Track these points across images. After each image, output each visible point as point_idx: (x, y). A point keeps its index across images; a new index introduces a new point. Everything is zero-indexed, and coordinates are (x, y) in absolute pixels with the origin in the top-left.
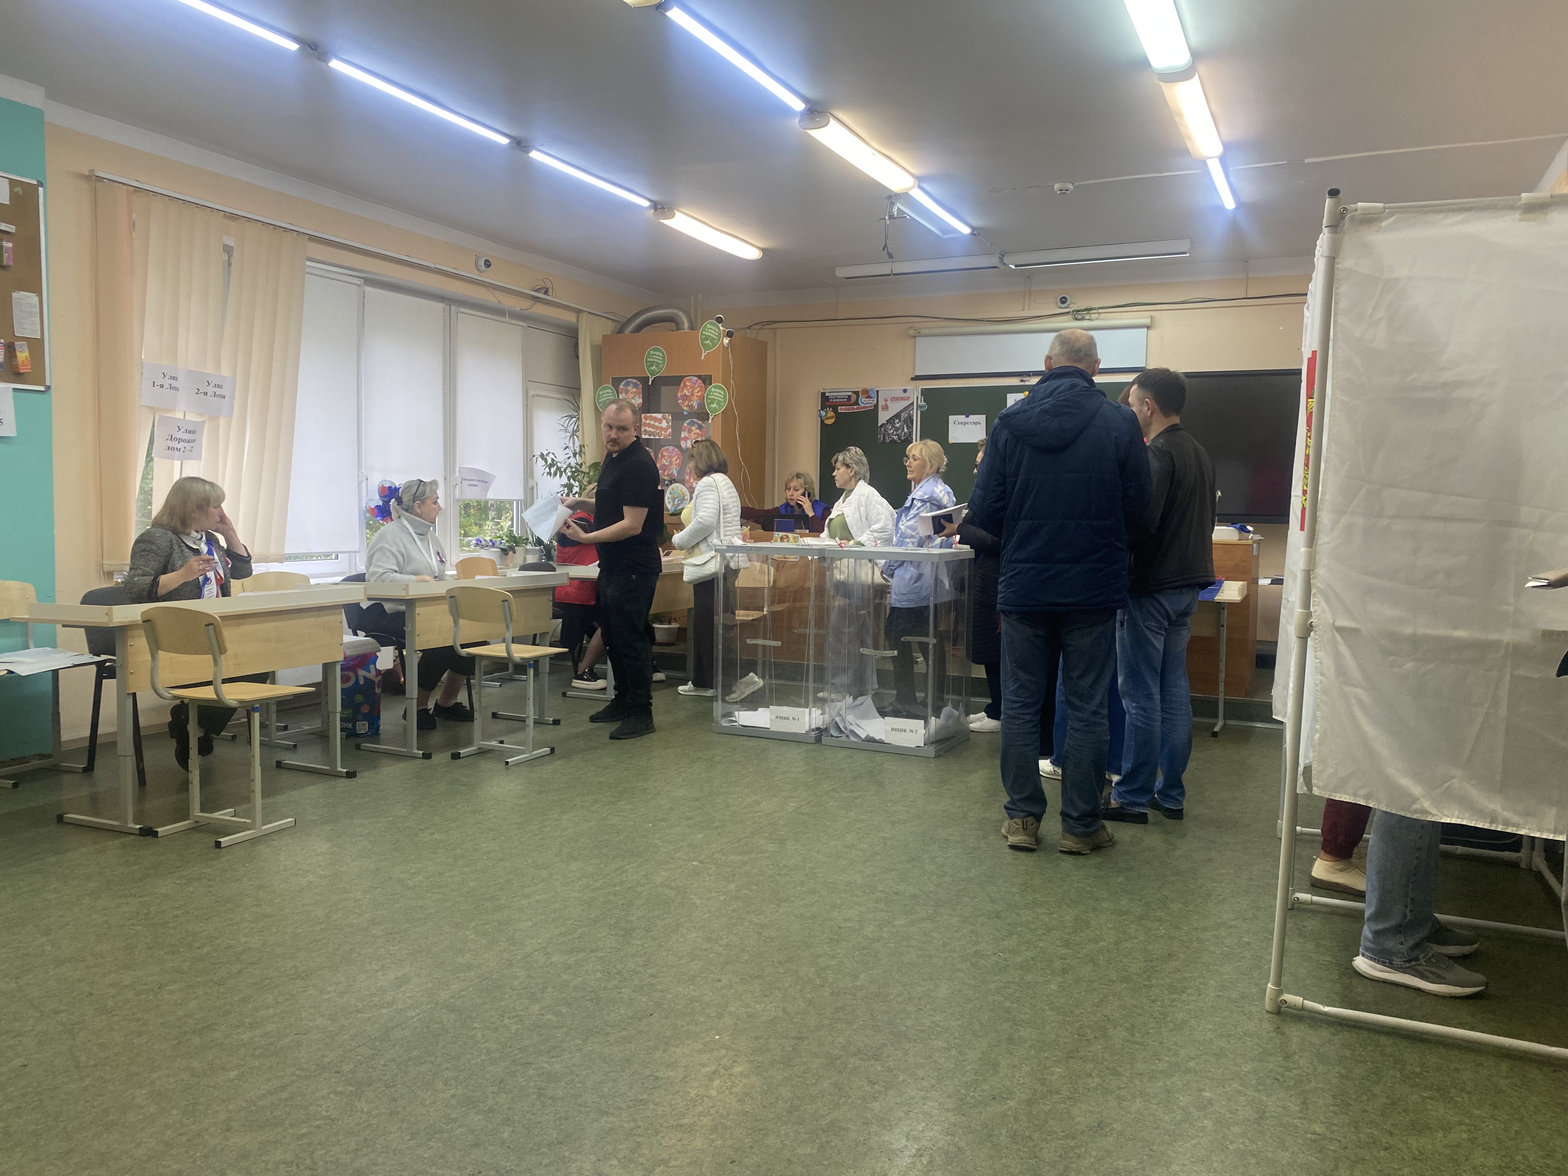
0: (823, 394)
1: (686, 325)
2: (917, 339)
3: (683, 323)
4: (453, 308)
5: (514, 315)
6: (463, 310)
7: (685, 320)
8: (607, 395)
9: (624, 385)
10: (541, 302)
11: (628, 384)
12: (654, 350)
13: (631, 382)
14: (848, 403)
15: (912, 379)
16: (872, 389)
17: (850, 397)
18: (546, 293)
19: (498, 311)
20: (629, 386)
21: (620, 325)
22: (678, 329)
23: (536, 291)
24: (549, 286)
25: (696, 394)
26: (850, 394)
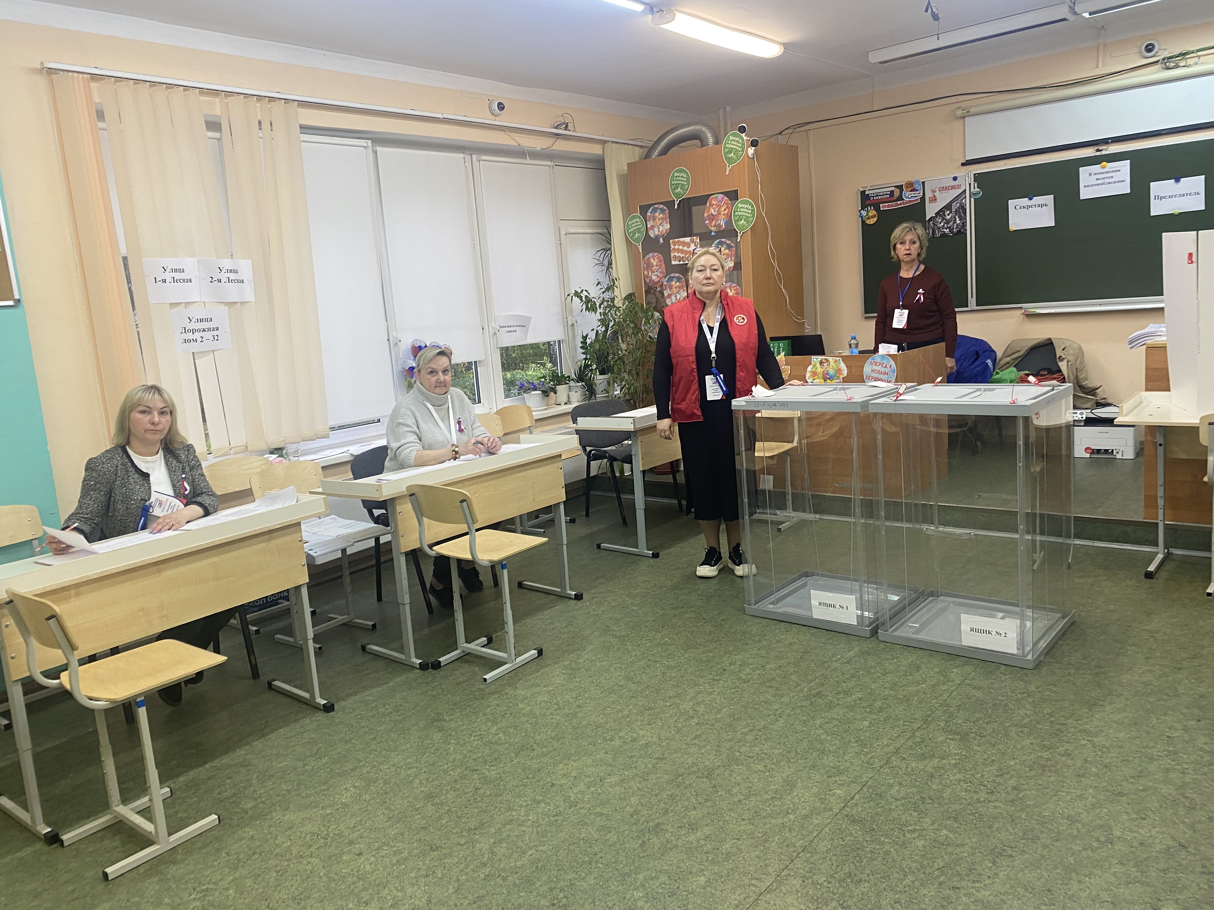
0: (863, 193)
1: (711, 140)
2: (966, 119)
3: (707, 138)
4: (474, 157)
5: (535, 155)
6: (484, 157)
7: (709, 135)
8: (635, 224)
9: (651, 212)
10: (563, 138)
11: (654, 211)
12: (677, 171)
13: (658, 208)
14: (891, 199)
15: (963, 164)
16: (918, 182)
17: (892, 192)
18: (566, 128)
19: (519, 153)
20: (656, 212)
21: (646, 150)
22: (702, 146)
23: (556, 128)
24: (568, 120)
25: (722, 213)
26: (892, 189)
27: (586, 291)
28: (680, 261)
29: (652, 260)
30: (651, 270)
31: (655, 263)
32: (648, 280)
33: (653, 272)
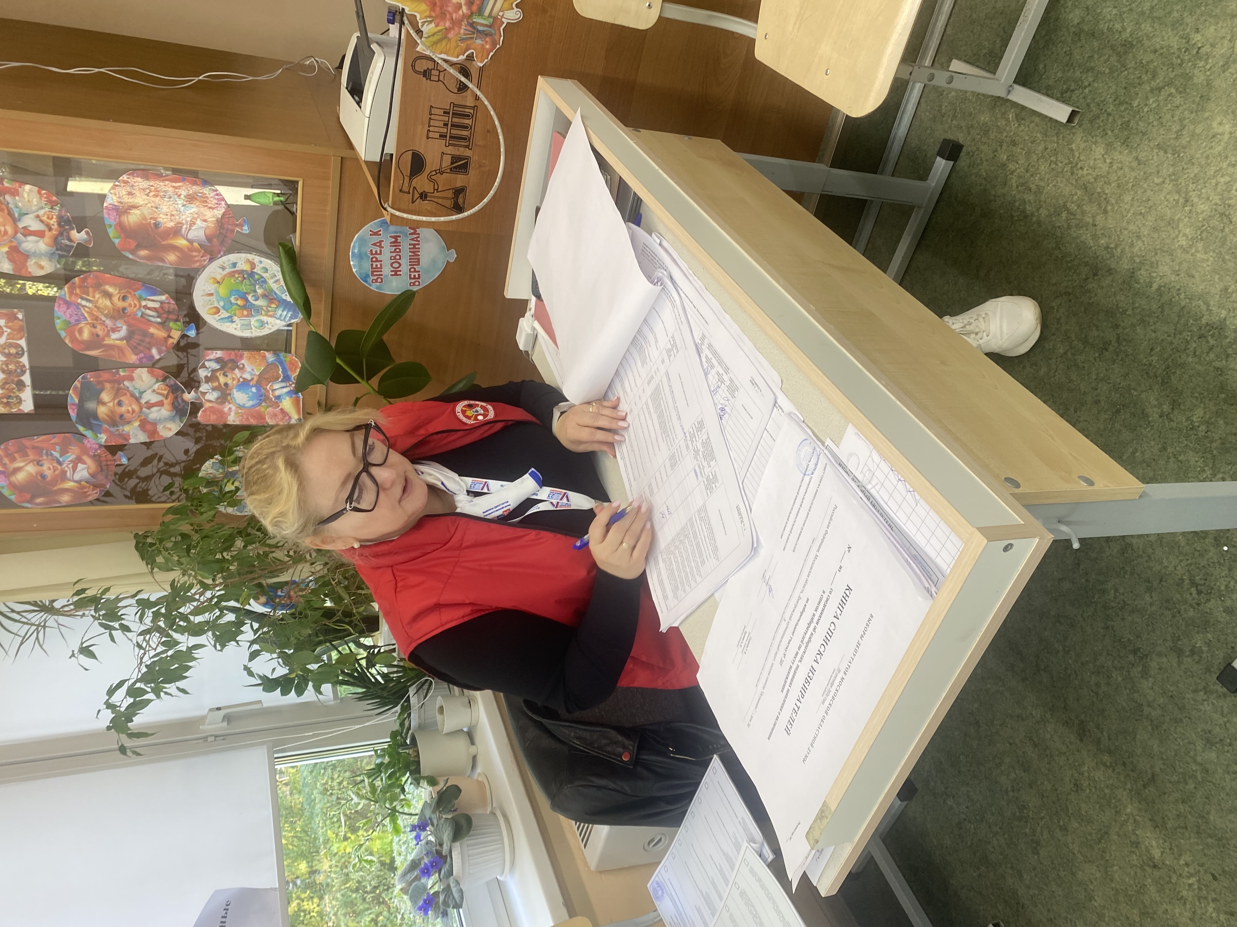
27: (111, 692)
28: (21, 385)
29: (20, 477)
30: (54, 482)
31: (31, 469)
32: (94, 494)
33: (63, 476)
